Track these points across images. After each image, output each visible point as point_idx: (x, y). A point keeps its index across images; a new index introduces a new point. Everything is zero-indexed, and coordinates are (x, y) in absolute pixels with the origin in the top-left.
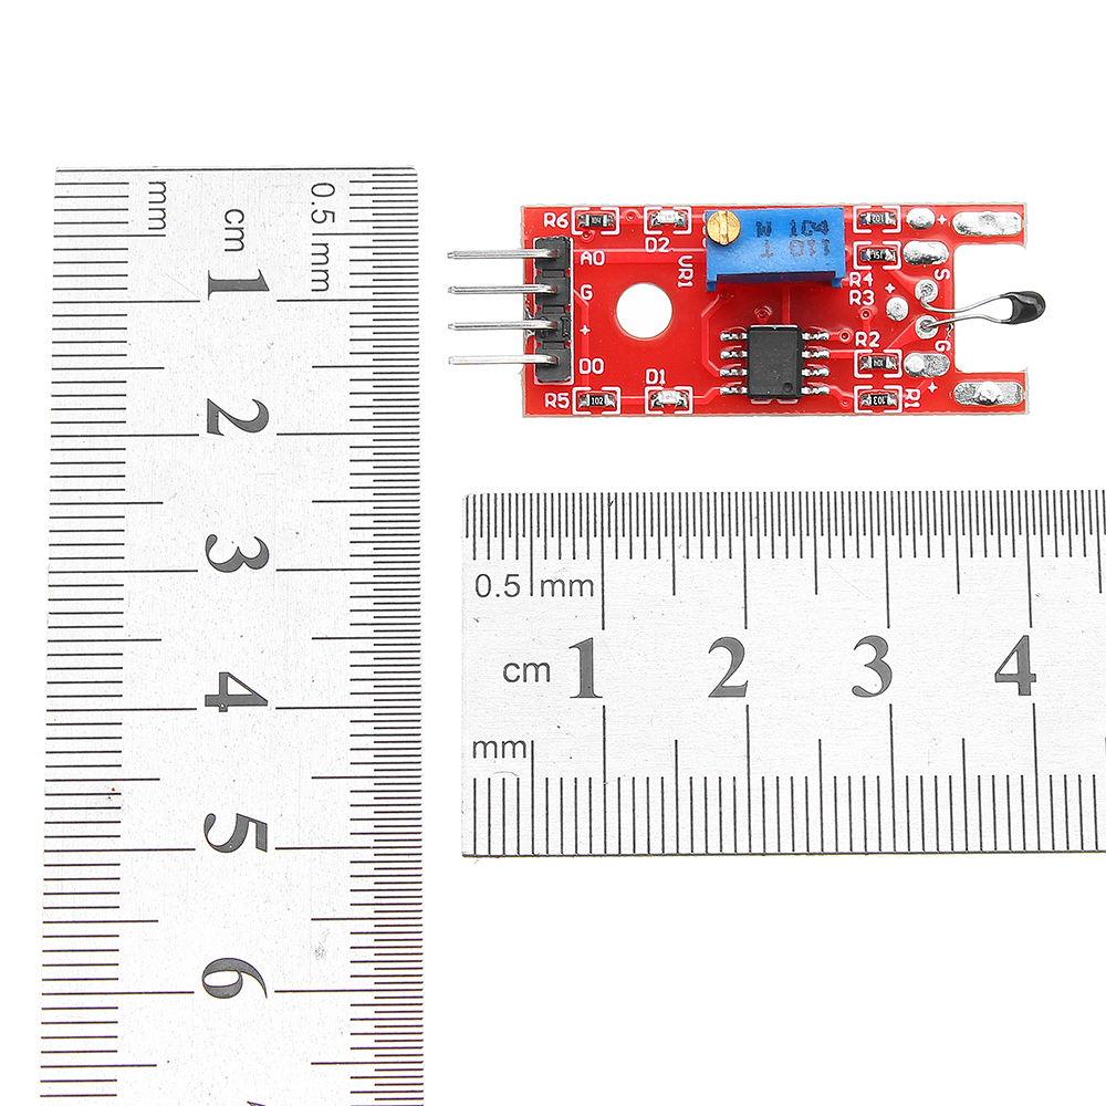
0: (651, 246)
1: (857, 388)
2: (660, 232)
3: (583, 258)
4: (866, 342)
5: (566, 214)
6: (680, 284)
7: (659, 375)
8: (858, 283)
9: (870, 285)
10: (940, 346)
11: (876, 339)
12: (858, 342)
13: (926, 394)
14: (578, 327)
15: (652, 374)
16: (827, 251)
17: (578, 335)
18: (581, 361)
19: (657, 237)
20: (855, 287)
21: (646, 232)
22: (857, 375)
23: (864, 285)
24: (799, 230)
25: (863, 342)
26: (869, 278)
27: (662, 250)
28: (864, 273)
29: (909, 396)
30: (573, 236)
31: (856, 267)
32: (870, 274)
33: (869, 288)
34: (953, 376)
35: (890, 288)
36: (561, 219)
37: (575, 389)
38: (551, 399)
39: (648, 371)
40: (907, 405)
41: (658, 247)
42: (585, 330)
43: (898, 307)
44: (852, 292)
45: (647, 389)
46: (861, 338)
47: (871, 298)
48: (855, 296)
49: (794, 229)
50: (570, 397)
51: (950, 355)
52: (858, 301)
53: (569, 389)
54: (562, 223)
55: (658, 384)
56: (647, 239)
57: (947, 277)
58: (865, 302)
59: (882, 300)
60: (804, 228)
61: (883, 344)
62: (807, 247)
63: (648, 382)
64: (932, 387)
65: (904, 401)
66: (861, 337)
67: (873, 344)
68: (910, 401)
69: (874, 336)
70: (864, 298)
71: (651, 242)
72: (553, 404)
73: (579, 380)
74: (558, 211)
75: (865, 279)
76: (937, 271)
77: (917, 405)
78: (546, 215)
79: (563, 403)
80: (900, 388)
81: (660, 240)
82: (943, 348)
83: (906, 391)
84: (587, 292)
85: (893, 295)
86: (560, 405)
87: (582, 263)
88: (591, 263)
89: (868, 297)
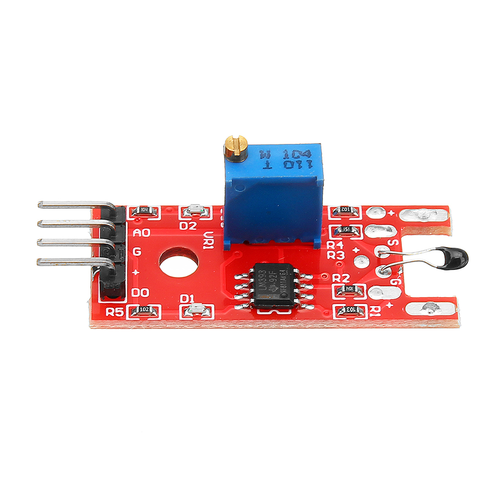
0: (184, 226)
1: (334, 306)
2: (190, 219)
3: (135, 233)
4: (340, 280)
6: (205, 248)
7: (190, 299)
8: (333, 247)
9: (342, 248)
10: (394, 282)
12: (334, 280)
13: (385, 309)
14: (131, 270)
15: (184, 298)
16: (310, 166)
17: (131, 275)
18: (133, 290)
19: (188, 222)
20: (331, 249)
21: (180, 219)
22: (334, 298)
23: (338, 249)
25: (338, 280)
26: (340, 244)
27: (191, 228)
28: (336, 242)
29: (373, 310)
30: (128, 221)
31: (331, 238)
32: (341, 242)
33: (341, 250)
34: (404, 300)
35: (356, 250)
37: (128, 306)
38: (110, 311)
39: (182, 296)
40: (371, 315)
41: (189, 227)
42: (136, 272)
44: (329, 252)
45: (181, 306)
47: (343, 255)
48: (331, 254)
50: (124, 310)
51: (402, 287)
52: (333, 257)
53: (124, 306)
55: (189, 303)
56: (181, 223)
57: (397, 244)
58: (338, 258)
59: (351, 257)
61: (352, 281)
62: (296, 165)
63: (182, 301)
64: (389, 305)
65: (369, 313)
66: (336, 277)
67: (345, 281)
68: (373, 313)
69: (346, 277)
70: (337, 255)
72: (112, 314)
73: (131, 300)
75: (338, 245)
76: (389, 241)
77: (379, 315)
79: (120, 313)
80: (366, 306)
81: (190, 223)
82: (396, 283)
83: (371, 307)
84: (137, 252)
85: (358, 254)
86: (117, 315)
87: (134, 236)
88: (140, 236)
89: (341, 255)
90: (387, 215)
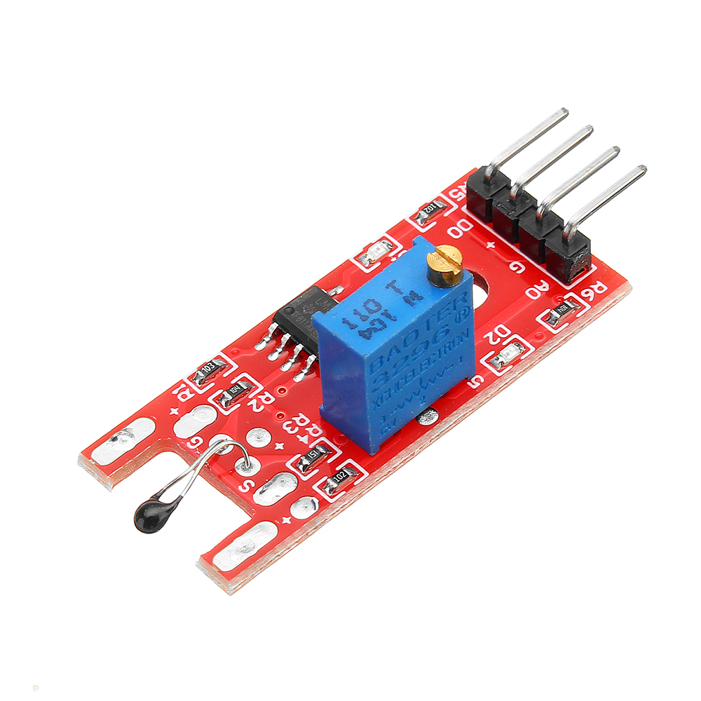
0: (501, 330)
1: (236, 367)
2: (504, 344)
3: (546, 284)
4: (261, 399)
5: (591, 299)
8: (310, 430)
9: (298, 436)
10: (197, 441)
11: (254, 407)
12: (267, 394)
13: (176, 404)
14: (498, 243)
16: (345, 321)
18: (471, 226)
19: (503, 339)
20: (309, 426)
21: (516, 336)
22: (245, 375)
23: (303, 432)
24: (383, 318)
25: (263, 397)
26: (304, 439)
27: (490, 334)
28: (312, 439)
29: (187, 392)
30: (568, 291)
32: (306, 442)
33: (296, 434)
34: (165, 431)
35: (279, 446)
36: (591, 294)
37: (456, 207)
40: (183, 386)
41: (494, 333)
42: (491, 245)
43: (259, 438)
44: (308, 421)
45: (401, 247)
46: (269, 399)
47: (288, 429)
48: (302, 421)
49: (389, 316)
50: (454, 200)
52: (297, 419)
53: (460, 204)
54: (587, 293)
55: (396, 255)
56: (509, 332)
57: (240, 488)
58: (290, 422)
59: (277, 434)
60: (381, 322)
61: (246, 409)
62: (365, 313)
64: (174, 411)
65: (188, 386)
67: (254, 402)
68: (184, 389)
69: (258, 408)
70: (294, 425)
71: (504, 332)
72: (463, 187)
73: (458, 214)
74: (599, 298)
75: (307, 436)
76: (253, 485)
77: (175, 392)
78: (606, 288)
79: (455, 193)
80: (201, 392)
81: (499, 340)
82: (193, 441)
83: (193, 395)
84: (517, 268)
85: (272, 444)
86: (456, 190)
87: (542, 281)
88: (535, 286)
89: (290, 428)
90: (288, 514)
